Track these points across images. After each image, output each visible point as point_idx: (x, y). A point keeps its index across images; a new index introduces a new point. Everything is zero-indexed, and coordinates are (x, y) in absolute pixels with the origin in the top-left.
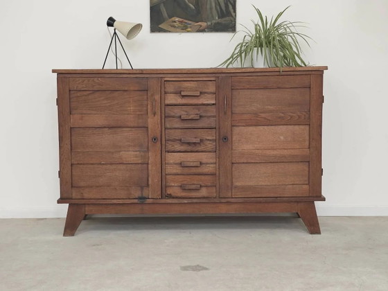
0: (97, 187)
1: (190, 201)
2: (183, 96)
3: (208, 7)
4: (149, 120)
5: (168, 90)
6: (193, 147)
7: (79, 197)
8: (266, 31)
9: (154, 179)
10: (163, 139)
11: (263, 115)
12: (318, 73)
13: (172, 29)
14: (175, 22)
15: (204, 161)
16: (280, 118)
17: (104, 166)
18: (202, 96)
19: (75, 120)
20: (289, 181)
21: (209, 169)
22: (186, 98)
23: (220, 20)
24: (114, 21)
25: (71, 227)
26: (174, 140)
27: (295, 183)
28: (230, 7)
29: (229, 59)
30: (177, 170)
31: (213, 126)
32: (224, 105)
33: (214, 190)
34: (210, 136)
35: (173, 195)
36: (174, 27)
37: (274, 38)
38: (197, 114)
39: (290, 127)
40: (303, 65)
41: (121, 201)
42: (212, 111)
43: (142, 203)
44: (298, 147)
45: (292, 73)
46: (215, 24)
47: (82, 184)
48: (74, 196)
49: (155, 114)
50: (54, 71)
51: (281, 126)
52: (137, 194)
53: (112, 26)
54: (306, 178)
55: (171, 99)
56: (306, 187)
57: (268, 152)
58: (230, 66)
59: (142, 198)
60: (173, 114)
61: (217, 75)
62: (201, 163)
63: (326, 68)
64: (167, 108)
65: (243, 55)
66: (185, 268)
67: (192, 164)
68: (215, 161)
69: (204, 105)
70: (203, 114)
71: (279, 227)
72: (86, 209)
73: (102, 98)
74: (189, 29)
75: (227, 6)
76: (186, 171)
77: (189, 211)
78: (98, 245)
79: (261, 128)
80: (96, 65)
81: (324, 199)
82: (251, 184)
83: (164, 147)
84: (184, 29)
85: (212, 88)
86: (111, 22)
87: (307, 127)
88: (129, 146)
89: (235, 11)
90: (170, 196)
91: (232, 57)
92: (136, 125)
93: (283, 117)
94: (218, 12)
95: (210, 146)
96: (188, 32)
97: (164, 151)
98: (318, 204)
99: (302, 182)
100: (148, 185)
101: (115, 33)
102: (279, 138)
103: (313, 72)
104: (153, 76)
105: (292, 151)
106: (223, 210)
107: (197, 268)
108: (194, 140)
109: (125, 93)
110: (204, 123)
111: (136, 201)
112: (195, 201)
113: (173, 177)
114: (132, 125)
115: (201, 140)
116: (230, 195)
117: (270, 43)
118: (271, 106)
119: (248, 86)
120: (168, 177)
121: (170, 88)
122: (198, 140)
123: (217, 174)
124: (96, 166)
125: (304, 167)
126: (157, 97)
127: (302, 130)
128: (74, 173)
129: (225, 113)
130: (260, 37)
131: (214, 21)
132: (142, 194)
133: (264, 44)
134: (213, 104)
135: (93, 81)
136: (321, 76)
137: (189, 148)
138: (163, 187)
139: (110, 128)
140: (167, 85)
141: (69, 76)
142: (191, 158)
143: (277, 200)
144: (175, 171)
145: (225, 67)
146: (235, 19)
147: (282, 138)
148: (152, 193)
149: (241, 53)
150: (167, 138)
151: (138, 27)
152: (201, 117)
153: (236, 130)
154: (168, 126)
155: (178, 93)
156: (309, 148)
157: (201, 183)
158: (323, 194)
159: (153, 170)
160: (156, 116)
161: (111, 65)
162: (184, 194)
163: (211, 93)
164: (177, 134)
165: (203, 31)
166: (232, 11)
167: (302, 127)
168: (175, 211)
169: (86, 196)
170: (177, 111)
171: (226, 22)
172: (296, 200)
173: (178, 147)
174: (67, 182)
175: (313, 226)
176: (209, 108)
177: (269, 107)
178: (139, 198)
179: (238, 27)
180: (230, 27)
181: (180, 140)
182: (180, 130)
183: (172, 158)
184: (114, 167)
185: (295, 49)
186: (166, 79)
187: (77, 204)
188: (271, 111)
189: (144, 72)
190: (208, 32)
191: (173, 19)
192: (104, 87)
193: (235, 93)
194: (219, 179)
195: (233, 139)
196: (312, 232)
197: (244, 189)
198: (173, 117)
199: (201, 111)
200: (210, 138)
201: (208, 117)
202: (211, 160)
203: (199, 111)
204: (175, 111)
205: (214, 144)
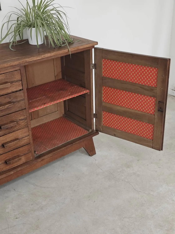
1: (15, 171)
6: (10, 130)
15: (20, 136)
21: (25, 141)
30: (0, 151)
31: (24, 107)
33: (30, 155)
42: (21, 95)
63: (97, 43)
68: (28, 133)
69: (13, 92)
70: (14, 100)
81: (98, 134)
85: (18, 77)
95: (23, 123)
108: (12, 125)
110: (17, 106)
112: (19, 169)
122: (15, 124)
123: (31, 143)
137: (7, 131)
142: (10, 138)
163: (17, 81)
172: (83, 140)
175: (92, 152)
176: (18, 94)
196: (92, 155)
199: (12, 98)
200: (22, 118)
201: (18, 102)
202: (25, 134)
203: (10, 98)
205: (26, 121)
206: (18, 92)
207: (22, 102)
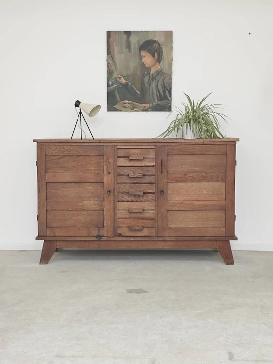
0: (66, 227)
1: (135, 239)
2: (131, 160)
3: (151, 92)
4: (105, 177)
5: (119, 155)
6: (138, 198)
7: (51, 235)
8: (193, 111)
9: (108, 222)
10: (116, 192)
11: (191, 175)
12: (233, 143)
13: (123, 109)
14: (125, 104)
15: (146, 209)
16: (203, 176)
17: (71, 212)
18: (145, 159)
19: (49, 177)
20: (210, 225)
21: (150, 214)
22: (133, 161)
23: (159, 103)
24: (80, 103)
25: (45, 258)
26: (124, 193)
27: (215, 226)
28: (167, 93)
29: (166, 132)
30: (126, 215)
31: (153, 182)
32: (161, 167)
33: (153, 230)
34: (150, 189)
35: (123, 234)
36: (125, 107)
37: (199, 117)
38: (141, 173)
39: (211, 184)
40: (221, 137)
41: (83, 239)
42: (152, 171)
43: (100, 240)
44: (217, 199)
45: (213, 143)
46: (156, 105)
47: (54, 225)
48: (48, 234)
49: (109, 173)
50: (34, 141)
51: (205, 183)
52: (96, 233)
53: (79, 107)
54: (224, 223)
55: (122, 162)
56: (223, 229)
57: (194, 202)
58: (167, 137)
59: (99, 236)
60: (123, 173)
61: (156, 144)
62: (144, 210)
63: (238, 140)
64: (118, 168)
65: (176, 129)
66: (130, 291)
67: (136, 211)
68: (154, 209)
69: (146, 166)
70: (145, 173)
71: (202, 259)
72: (57, 244)
73: (70, 161)
74: (136, 109)
75: (164, 92)
76: (133, 216)
77: (134, 246)
78: (66, 272)
79: (189, 184)
80: (66, 136)
81: (237, 239)
82: (182, 226)
83: (116, 198)
84: (133, 109)
85: (152, 154)
86: (77, 104)
87: (224, 184)
88: (90, 197)
89: (170, 96)
90: (120, 235)
91: (168, 130)
92: (95, 181)
93: (206, 176)
94: (158, 97)
95: (150, 197)
96: (135, 111)
97: (116, 201)
98: (232, 242)
99: (220, 225)
100: (104, 226)
101: (81, 112)
102: (203, 192)
103: (229, 143)
104: (108, 144)
105: (213, 202)
106: (160, 246)
107: (139, 291)
108: (139, 193)
109: (87, 157)
110: (146, 180)
111: (94, 238)
112: (139, 239)
113: (123, 220)
114: (92, 181)
115: (144, 193)
116: (165, 234)
117: (196, 120)
118: (197, 167)
119: (179, 153)
120: (119, 220)
121: (121, 153)
122: (141, 193)
123: (156, 219)
124: (65, 212)
125: (222, 214)
126: (111, 160)
127: (220, 187)
128: (48, 217)
129: (162, 173)
130: (189, 116)
131: (154, 103)
132: (99, 233)
133: (192, 121)
134: (153, 166)
135: (64, 148)
136: (235, 145)
137: (135, 199)
138: (115, 228)
139: (76, 183)
140: (119, 151)
141: (45, 144)
142: (136, 206)
143: (201, 239)
144: (124, 216)
145: (163, 137)
146: (171, 102)
147: (205, 192)
148: (107, 232)
149: (174, 127)
150: (118, 191)
151: (98, 108)
152: (144, 175)
153: (170, 185)
154: (119, 182)
155: (127, 157)
156: (225, 199)
157: (143, 225)
158: (236, 234)
159: (108, 214)
160: (110, 175)
161: (77, 136)
162: (131, 234)
163: (152, 158)
164: (126, 188)
165: (146, 110)
166: (168, 95)
167: (220, 184)
168: (124, 246)
169: (57, 234)
170: (126, 171)
171: (163, 104)
172: (216, 239)
173: (127, 198)
174: (43, 224)
175: (228, 259)
176: (150, 168)
177: (195, 168)
178: (97, 236)
179: (173, 108)
180: (167, 108)
181: (128, 193)
182: (128, 185)
183: (122, 206)
184: (79, 212)
185: (215, 125)
186: (118, 147)
187: (50, 240)
188: (196, 172)
189: (102, 142)
190: (151, 111)
191: (124, 101)
192: (71, 153)
193: (170, 157)
194: (157, 222)
195: (168, 192)
196: (228, 264)
197: (177, 230)
198: (123, 175)
199: (144, 171)
200: (150, 191)
201: (149, 176)
202: (151, 208)
203: (142, 171)
204: (125, 171)
205: (154, 196)
207: (153, 176)
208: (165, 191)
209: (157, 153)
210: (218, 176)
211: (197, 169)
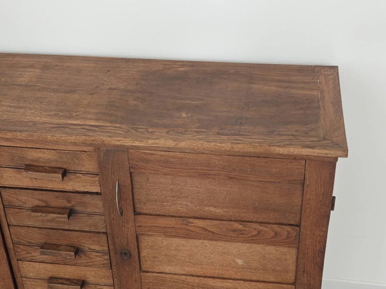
10: (9, 241)
11: (200, 223)
15: (92, 279)
16: (234, 231)
18: (71, 176)
26: (30, 245)
31: (101, 229)
34: (95, 244)
38: (67, 208)
39: (258, 248)
42: (96, 205)
51: (238, 244)
55: (10, 178)
57: (211, 282)
60: (17, 203)
62: (86, 283)
63: (345, 151)
64: (4, 192)
68: (111, 281)
69: (78, 192)
70: (77, 209)
79: (197, 242)
83: (12, 253)
85: (90, 165)
87: (293, 251)
93: (241, 230)
95: (98, 260)
97: (15, 259)
102: (234, 261)
110: (81, 222)
115: (81, 250)
118: (216, 207)
127: (282, 255)
134: (97, 193)
137: (60, 259)
142: (67, 274)
147: (240, 262)
150: (15, 239)
153: (147, 241)
154: (12, 220)
155: (22, 168)
156: (295, 284)
163: (89, 173)
164: (34, 236)
170: (26, 199)
173: (37, 255)
176: (88, 198)
177: (212, 209)
181: (40, 245)
182: (36, 230)
183: (32, 270)
193: (139, 178)
195: (144, 253)
198: (21, 208)
200: (97, 248)
201: (90, 215)
202: (104, 280)
203: (68, 201)
204: (23, 198)
205: (107, 257)
206: (89, 196)
207: (99, 217)
208: (135, 253)
209: (101, 165)
210: (276, 234)
211: (218, 211)
